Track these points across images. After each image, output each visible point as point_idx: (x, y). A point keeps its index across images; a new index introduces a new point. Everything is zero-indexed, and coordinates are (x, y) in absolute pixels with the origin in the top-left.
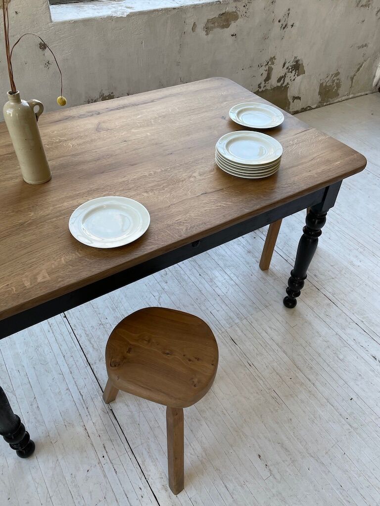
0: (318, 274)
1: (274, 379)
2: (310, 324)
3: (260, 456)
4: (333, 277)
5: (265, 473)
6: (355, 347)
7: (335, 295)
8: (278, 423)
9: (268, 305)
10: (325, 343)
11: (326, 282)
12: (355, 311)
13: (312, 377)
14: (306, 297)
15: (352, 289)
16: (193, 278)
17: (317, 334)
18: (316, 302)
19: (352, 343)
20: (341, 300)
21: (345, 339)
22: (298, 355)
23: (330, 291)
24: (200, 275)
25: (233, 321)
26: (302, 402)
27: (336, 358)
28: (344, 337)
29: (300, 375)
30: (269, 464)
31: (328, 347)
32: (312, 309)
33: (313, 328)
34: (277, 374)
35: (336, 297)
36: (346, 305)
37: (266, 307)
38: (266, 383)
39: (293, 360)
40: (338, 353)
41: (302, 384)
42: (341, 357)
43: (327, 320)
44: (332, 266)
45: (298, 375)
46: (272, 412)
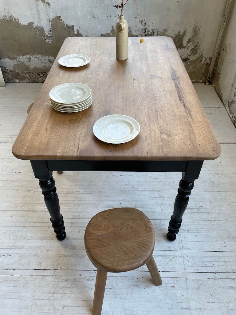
0: (65, 283)
1: (36, 197)
2: (41, 239)
3: (20, 173)
4: (55, 295)
5: (14, 171)
6: (7, 251)
7: (42, 277)
8: (21, 185)
9: (72, 225)
10: (25, 236)
11: (56, 283)
12: (21, 279)
13: (20, 213)
14: (58, 254)
15: (34, 298)
16: (121, 198)
17: (33, 236)
18: (49, 258)
19: (10, 252)
20: (35, 278)
21: (16, 250)
22: (34, 216)
23: (47, 278)
24: (121, 204)
26: (17, 200)
27: (14, 234)
28: (17, 251)
29: (26, 209)
30: (15, 174)
31: (22, 236)
32: (48, 250)
33: (38, 237)
34: (37, 200)
35: (40, 277)
36: (30, 278)
37: (72, 224)
38: (38, 192)
39: (34, 212)
40: (15, 238)
41: (22, 206)
42: (12, 237)
43: (34, 252)
44: (64, 306)
45: (27, 208)
46: (27, 186)
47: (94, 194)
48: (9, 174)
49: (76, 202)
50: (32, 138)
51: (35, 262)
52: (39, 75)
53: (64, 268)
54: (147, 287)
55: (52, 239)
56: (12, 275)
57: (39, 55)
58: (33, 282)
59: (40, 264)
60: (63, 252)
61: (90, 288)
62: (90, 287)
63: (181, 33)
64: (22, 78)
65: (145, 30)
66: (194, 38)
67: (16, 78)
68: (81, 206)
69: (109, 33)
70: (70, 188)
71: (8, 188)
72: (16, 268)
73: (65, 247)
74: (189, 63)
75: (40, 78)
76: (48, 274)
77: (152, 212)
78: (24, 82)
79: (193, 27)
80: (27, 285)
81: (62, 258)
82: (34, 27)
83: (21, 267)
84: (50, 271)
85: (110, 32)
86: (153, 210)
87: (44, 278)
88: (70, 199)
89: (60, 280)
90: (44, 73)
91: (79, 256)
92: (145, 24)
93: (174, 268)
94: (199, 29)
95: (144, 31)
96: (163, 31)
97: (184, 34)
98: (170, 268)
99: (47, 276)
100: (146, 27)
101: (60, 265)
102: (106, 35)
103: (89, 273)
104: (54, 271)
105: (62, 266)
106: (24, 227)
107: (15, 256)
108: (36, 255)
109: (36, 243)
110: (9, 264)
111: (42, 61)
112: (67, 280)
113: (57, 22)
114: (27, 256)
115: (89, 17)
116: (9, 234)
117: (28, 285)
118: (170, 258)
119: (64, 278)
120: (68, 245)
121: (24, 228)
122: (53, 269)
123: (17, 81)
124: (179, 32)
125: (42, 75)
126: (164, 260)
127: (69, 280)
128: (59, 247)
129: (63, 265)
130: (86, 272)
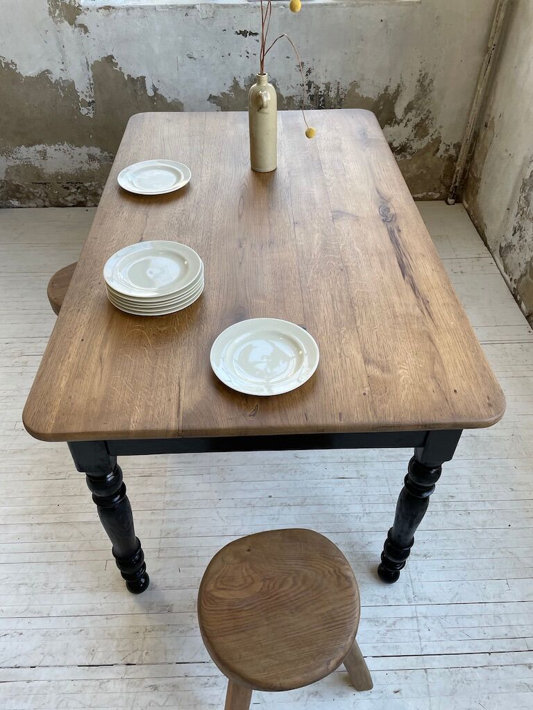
0: (152, 696)
1: (73, 488)
2: (91, 590)
6: (14, 624)
7: (98, 683)
8: (39, 461)
9: (161, 555)
10: (54, 585)
11: (131, 696)
12: (51, 689)
13: (38, 530)
14: (131, 627)
16: (270, 484)
17: (72, 585)
18: (112, 637)
19: (21, 625)
20: (84, 686)
22: (71, 536)
23: (110, 685)
24: (270, 497)
25: (170, 493)
26: (30, 498)
27: (27, 581)
28: (39, 623)
29: (52, 519)
31: (46, 585)
32: (108, 617)
33: (83, 588)
34: (75, 495)
35: (94, 683)
36: (70, 687)
37: (160, 550)
39: (72, 525)
40: (29, 591)
41: (43, 513)
42: (23, 589)
43: (75, 623)
45: (56, 515)
46: (51, 463)
47: (208, 476)
48: (8, 433)
49: (168, 498)
50: (67, 385)
51: (80, 647)
52: (68, 188)
53: (147, 659)
54: (340, 695)
55: (115, 590)
56: (29, 681)
57: (66, 144)
58: (78, 697)
59: (92, 652)
60: (144, 621)
61: (210, 704)
62: (209, 701)
63: (391, 91)
64: (28, 198)
65: (309, 84)
66: (420, 102)
67: (13, 197)
68: (179, 507)
69: (227, 92)
70: (151, 464)
71: (6, 468)
72: (37, 664)
73: (148, 608)
74: (409, 157)
75: (69, 195)
76: (112, 676)
77: (343, 515)
78: (31, 205)
79: (417, 77)
80: (64, 703)
81: (141, 635)
82: (53, 81)
83: (48, 661)
84: (115, 668)
85: (230, 91)
86: (344, 510)
87: (103, 686)
88: (152, 490)
89: (140, 689)
90: (78, 185)
91: (181, 629)
92: (309, 71)
93: (397, 647)
94: (432, 81)
95: (306, 87)
96: (349, 88)
97: (398, 93)
98: (389, 647)
99: (109, 680)
100: (311, 78)
101: (139, 653)
102: (221, 96)
103: (207, 669)
104: (124, 667)
105: (144, 654)
106: (49, 563)
107: (33, 635)
108: (81, 630)
109: (78, 601)
110: (19, 655)
111: (72, 157)
112: (155, 688)
113: (105, 69)
114: (60, 634)
115: (179, 58)
116: (15, 582)
117: (67, 703)
118: (388, 624)
119: (150, 682)
120: (153, 603)
121: (51, 566)
122: (121, 662)
123: (16, 203)
124: (386, 89)
125: (74, 190)
126: (376, 629)
127: (161, 688)
128: (133, 609)
129: (145, 651)
130: (198, 667)
